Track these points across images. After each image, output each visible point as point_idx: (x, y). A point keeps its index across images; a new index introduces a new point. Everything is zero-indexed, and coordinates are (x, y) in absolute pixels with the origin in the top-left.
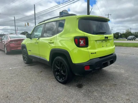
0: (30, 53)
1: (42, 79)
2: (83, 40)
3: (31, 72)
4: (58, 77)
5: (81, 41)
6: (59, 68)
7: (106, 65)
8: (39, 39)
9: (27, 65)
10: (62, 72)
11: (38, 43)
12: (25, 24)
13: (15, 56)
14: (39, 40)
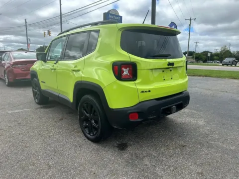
0: (43, 87)
1: (60, 132)
2: (128, 69)
3: (43, 120)
4: (87, 130)
5: (124, 69)
6: (88, 115)
7: (169, 112)
8: (57, 62)
9: (39, 106)
10: (93, 122)
11: (55, 69)
12: (45, 33)
13: (22, 89)
14: (57, 64)
